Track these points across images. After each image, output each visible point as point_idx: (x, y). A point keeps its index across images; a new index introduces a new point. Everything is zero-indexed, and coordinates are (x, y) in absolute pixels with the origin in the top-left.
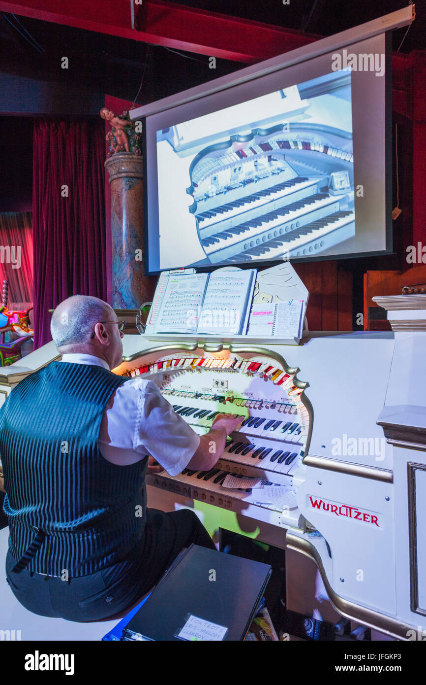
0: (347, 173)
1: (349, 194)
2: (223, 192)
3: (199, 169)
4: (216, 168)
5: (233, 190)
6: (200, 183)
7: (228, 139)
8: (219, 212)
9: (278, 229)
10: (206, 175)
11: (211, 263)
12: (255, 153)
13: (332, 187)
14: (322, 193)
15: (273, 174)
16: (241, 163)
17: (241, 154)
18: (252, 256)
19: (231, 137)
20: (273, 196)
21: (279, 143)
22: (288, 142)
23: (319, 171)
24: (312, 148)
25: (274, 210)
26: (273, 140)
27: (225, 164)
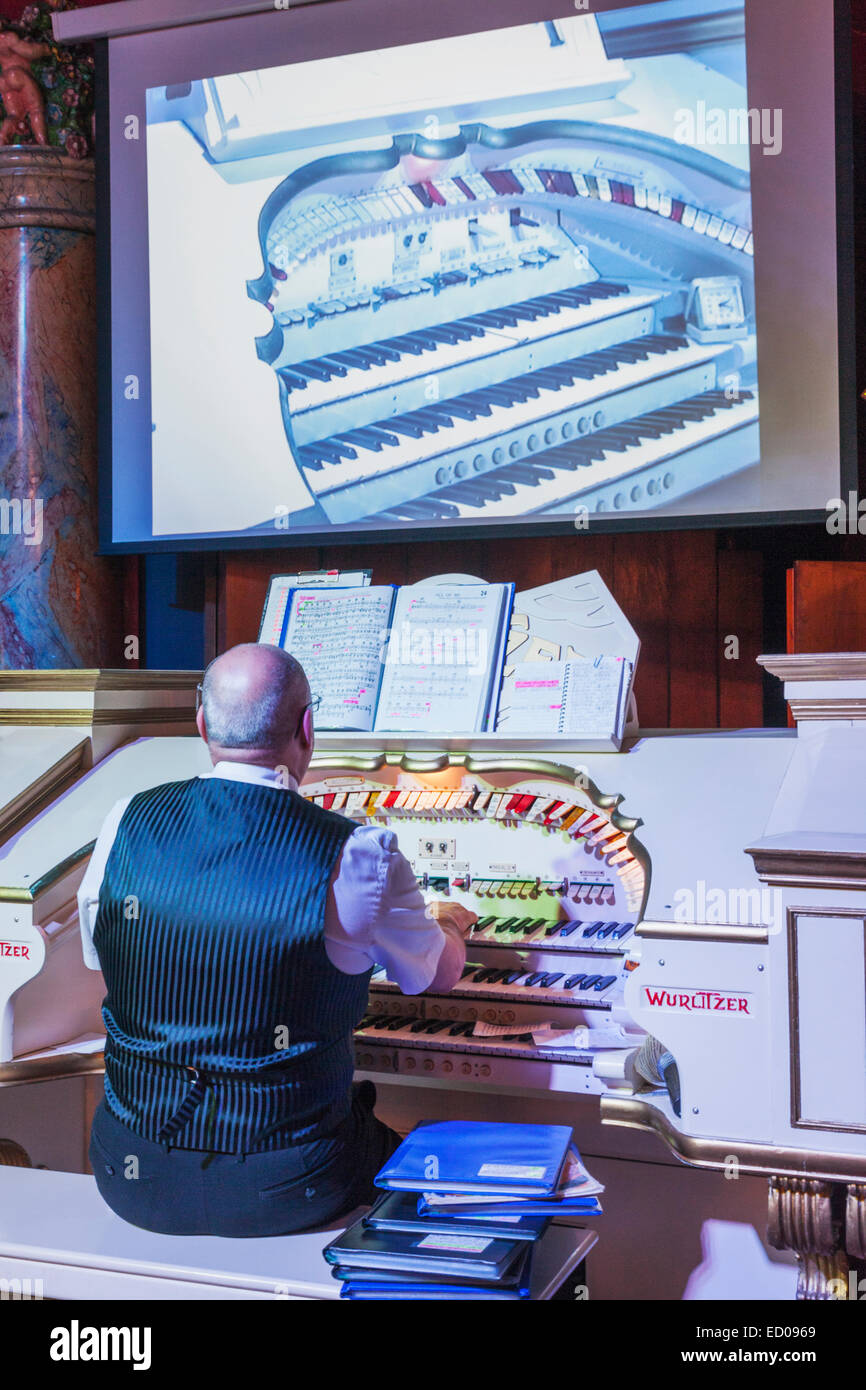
0: (736, 282)
1: (742, 344)
2: (368, 304)
3: (292, 225)
4: (348, 227)
5: (400, 302)
6: (295, 269)
7: (385, 142)
8: (355, 364)
9: (539, 430)
10: (314, 245)
11: (329, 521)
12: (471, 195)
13: (695, 319)
14: (667, 334)
15: (526, 264)
16: (428, 222)
17: (426, 194)
18: (460, 506)
19: (394, 138)
20: (525, 329)
21: (543, 174)
22: (570, 174)
23: (658, 270)
24: (640, 200)
25: (528, 371)
26: (524, 165)
27: (378, 218)
